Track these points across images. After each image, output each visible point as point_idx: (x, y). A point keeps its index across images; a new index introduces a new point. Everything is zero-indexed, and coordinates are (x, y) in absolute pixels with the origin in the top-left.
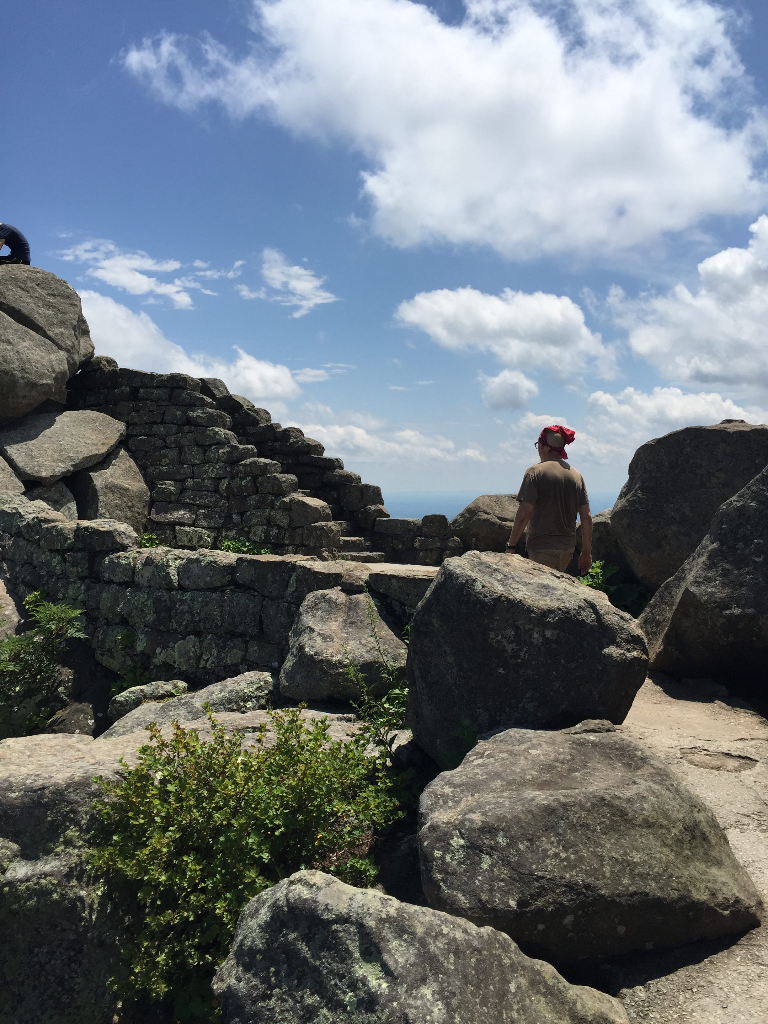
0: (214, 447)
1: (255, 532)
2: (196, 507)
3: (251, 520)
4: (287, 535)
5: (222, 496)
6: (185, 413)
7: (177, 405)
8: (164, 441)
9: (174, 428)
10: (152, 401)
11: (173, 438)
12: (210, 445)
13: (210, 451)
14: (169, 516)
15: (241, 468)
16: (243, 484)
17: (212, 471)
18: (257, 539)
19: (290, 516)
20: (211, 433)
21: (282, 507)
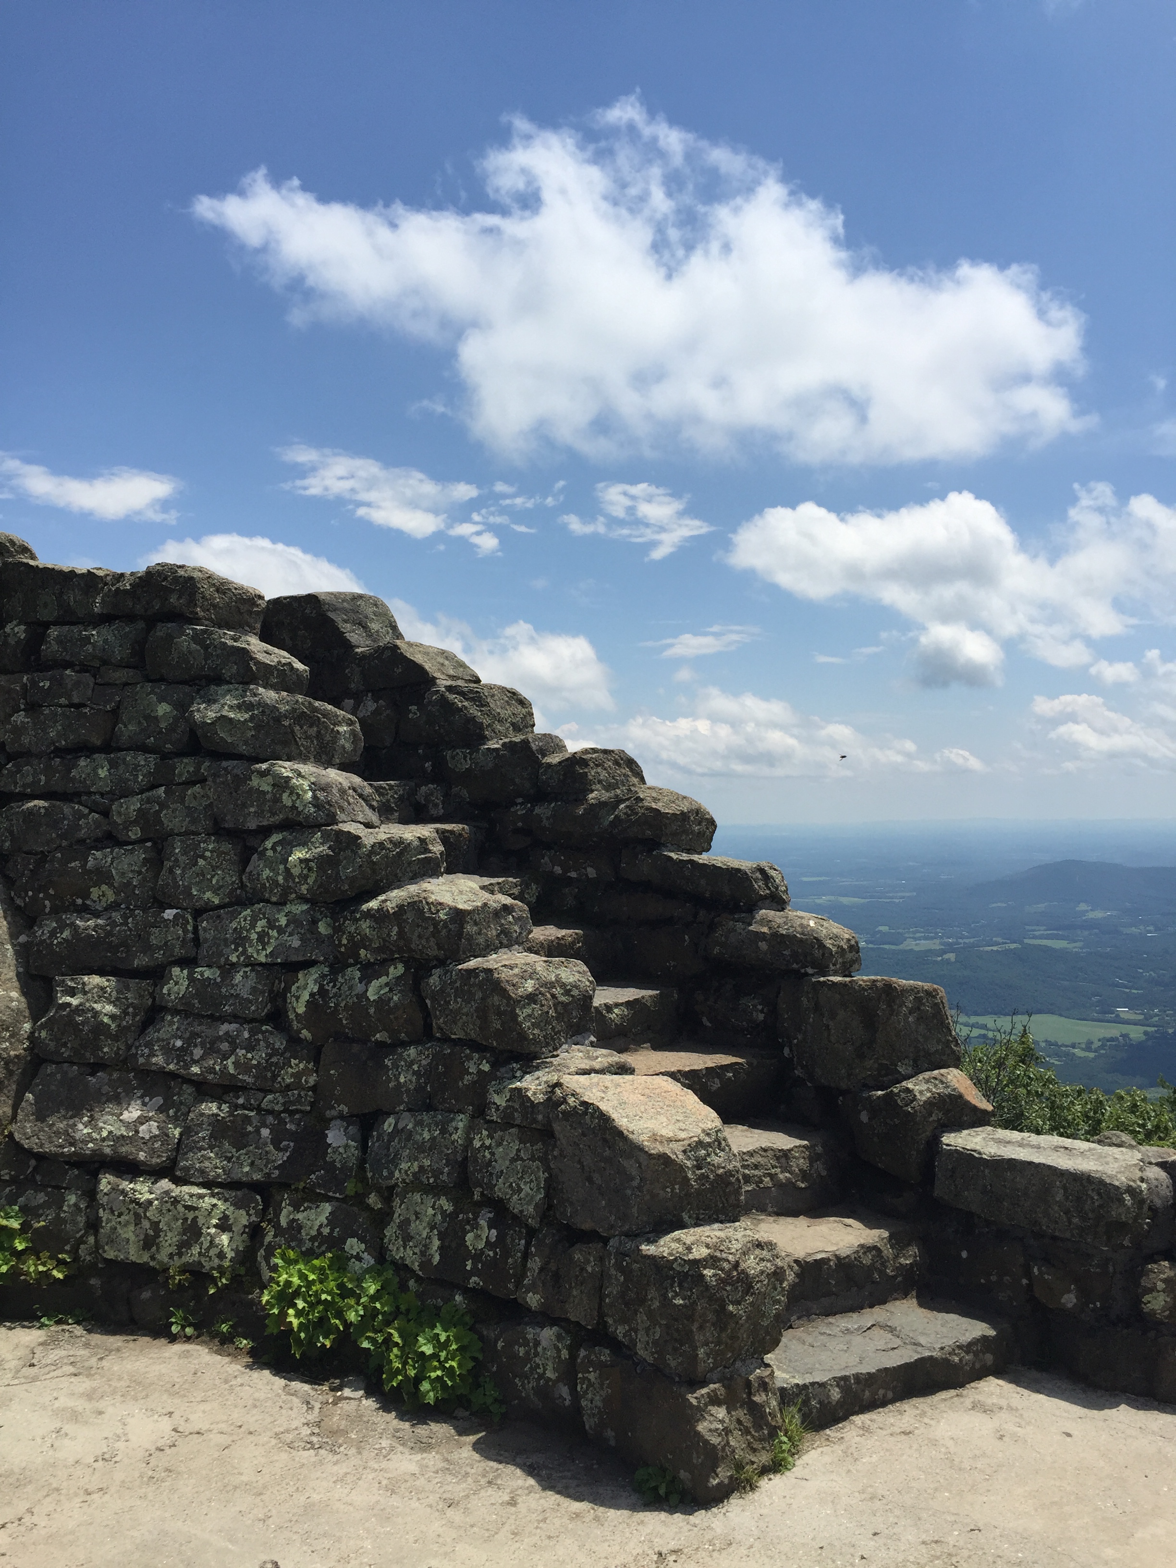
0: (275, 838)
1: (404, 1224)
2: (188, 1089)
3: (395, 1161)
4: (535, 1264)
5: (294, 1040)
6: (183, 707)
7: (162, 679)
8: (106, 813)
9: (146, 762)
10: (84, 668)
11: (133, 805)
12: (265, 832)
13: (262, 854)
14: (83, 1130)
15: (365, 926)
16: (372, 995)
17: (263, 938)
18: (410, 1256)
19: (547, 1169)
20: (265, 786)
21: (518, 1118)
